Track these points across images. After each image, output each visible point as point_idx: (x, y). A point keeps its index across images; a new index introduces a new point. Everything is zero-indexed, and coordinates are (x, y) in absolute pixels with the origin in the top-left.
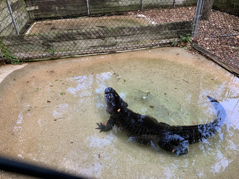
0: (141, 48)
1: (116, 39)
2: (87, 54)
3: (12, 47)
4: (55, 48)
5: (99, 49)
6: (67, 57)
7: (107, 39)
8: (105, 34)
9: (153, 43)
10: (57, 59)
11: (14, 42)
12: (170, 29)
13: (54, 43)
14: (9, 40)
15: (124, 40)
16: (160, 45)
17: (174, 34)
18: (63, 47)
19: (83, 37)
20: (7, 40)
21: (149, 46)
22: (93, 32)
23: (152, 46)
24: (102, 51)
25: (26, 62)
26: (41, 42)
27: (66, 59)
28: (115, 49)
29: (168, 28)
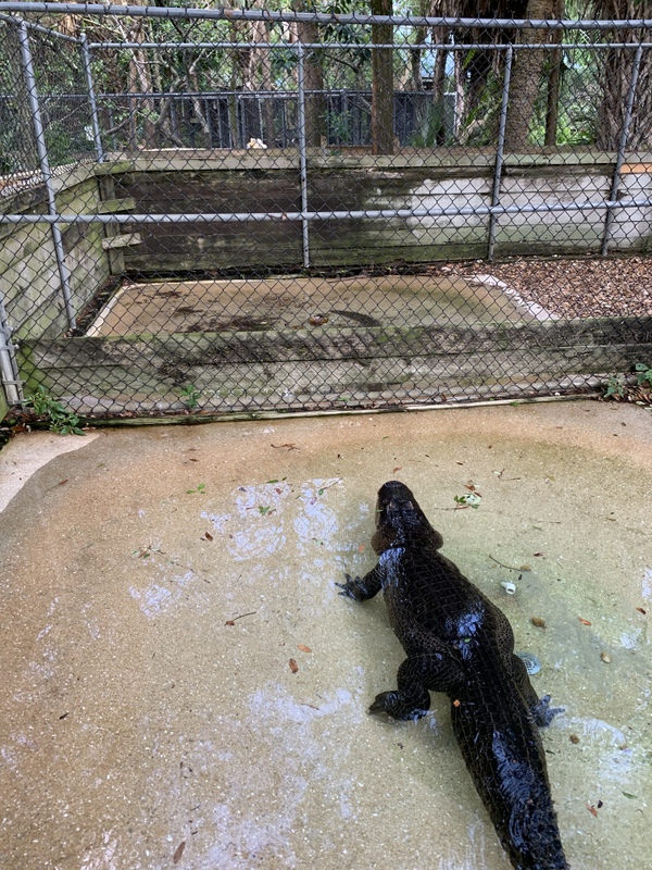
0: (496, 399)
1: (409, 364)
2: (305, 409)
3: (59, 375)
4: (202, 386)
5: (349, 397)
6: (237, 417)
7: (376, 362)
8: (372, 349)
9: (538, 386)
10: (204, 422)
11: (67, 358)
12: (603, 340)
13: (199, 370)
14: (52, 353)
15: (438, 370)
16: (562, 393)
17: (616, 358)
18: (229, 385)
19: (299, 354)
20: (48, 351)
21: (522, 394)
22: (332, 339)
23: (533, 396)
24: (357, 403)
25: (99, 427)
26: (158, 362)
27: (232, 423)
28: (404, 398)
29: (595, 336)
